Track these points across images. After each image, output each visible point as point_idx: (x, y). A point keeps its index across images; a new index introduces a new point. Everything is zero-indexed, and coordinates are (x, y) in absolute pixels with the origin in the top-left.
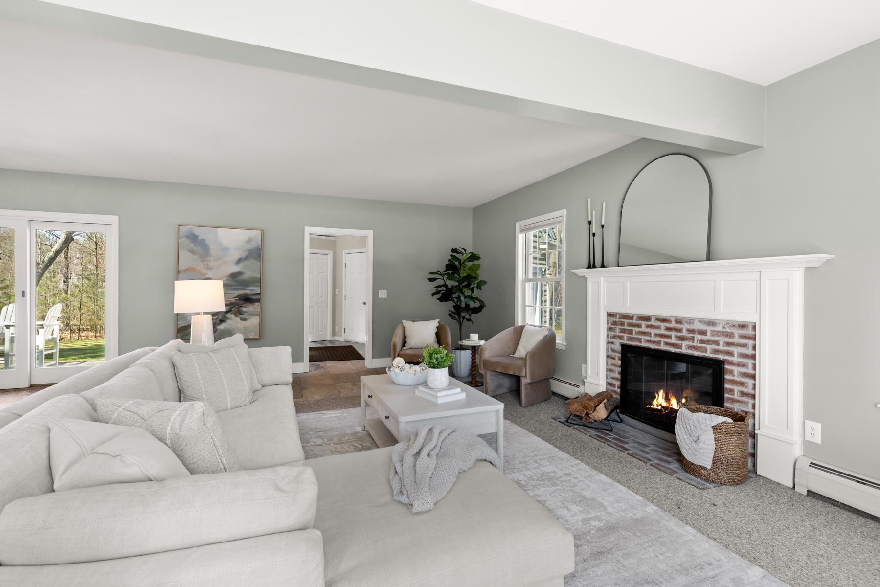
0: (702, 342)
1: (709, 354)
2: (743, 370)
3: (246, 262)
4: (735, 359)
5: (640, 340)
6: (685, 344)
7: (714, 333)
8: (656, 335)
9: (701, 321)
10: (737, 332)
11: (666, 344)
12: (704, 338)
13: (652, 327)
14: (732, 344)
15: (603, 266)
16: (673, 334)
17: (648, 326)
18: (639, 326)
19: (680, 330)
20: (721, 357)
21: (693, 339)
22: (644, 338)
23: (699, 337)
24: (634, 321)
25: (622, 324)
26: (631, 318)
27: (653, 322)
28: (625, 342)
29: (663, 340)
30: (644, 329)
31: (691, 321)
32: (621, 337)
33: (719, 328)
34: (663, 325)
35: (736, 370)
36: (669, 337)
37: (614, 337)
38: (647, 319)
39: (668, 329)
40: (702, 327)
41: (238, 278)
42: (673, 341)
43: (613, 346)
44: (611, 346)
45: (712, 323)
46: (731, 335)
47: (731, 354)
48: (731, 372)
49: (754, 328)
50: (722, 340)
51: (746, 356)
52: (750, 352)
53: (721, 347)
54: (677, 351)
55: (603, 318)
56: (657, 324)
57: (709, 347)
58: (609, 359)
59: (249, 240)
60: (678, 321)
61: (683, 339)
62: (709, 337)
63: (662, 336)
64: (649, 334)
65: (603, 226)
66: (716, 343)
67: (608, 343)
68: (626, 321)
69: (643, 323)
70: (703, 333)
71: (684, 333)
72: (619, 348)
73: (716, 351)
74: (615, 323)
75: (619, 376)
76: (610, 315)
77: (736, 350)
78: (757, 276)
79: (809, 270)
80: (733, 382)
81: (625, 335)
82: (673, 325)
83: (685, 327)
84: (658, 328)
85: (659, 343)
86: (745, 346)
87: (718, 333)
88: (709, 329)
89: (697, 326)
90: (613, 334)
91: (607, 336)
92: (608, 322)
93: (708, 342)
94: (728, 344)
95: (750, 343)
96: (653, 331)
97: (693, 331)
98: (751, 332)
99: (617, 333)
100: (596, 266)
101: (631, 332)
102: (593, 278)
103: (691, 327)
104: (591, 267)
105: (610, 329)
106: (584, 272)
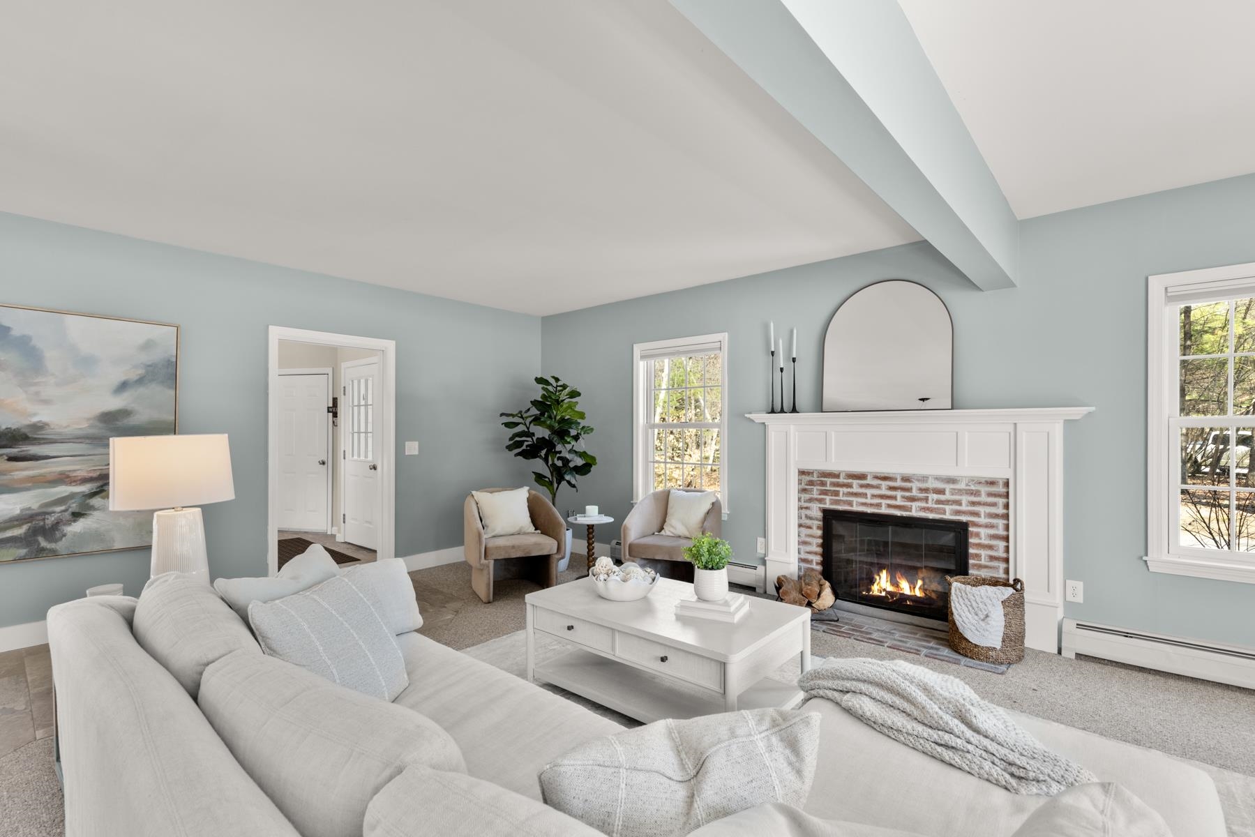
0: (939, 502)
1: (948, 516)
2: (992, 532)
3: (142, 390)
4: (982, 520)
5: (850, 504)
6: (915, 505)
7: (953, 492)
8: (874, 496)
9: (937, 479)
10: (984, 489)
11: (889, 506)
12: (942, 497)
13: (868, 486)
14: (979, 504)
15: (794, 410)
16: (899, 494)
17: (862, 486)
18: (848, 486)
19: (909, 490)
20: (964, 518)
21: (926, 499)
22: (855, 500)
23: (936, 497)
24: (841, 480)
25: (823, 484)
26: (837, 476)
27: (869, 481)
28: (828, 506)
29: (884, 502)
30: (856, 489)
31: (924, 479)
32: (820, 501)
33: (962, 486)
34: (884, 484)
35: (983, 531)
36: (894, 498)
37: (810, 500)
38: (862, 476)
39: (891, 488)
40: (940, 485)
41: (119, 424)
42: (899, 502)
43: (808, 512)
44: (804, 512)
45: (952, 480)
46: (977, 493)
47: (977, 514)
48: (978, 535)
49: (1007, 484)
50: (965, 499)
51: (996, 516)
52: (1001, 511)
53: (964, 508)
54: (905, 514)
55: (794, 477)
56: (876, 482)
57: (948, 508)
58: (802, 529)
59: (148, 345)
60: (906, 479)
61: (913, 499)
62: (948, 496)
63: (882, 497)
64: (865, 495)
65: (794, 360)
66: (959, 503)
67: (801, 508)
68: (829, 480)
69: (855, 483)
70: (942, 492)
71: (915, 493)
72: (820, 515)
73: (958, 512)
74: (811, 483)
75: (820, 550)
76: (802, 473)
77: (981, 509)
78: (1010, 428)
79: (1068, 423)
80: (979, 546)
81: (828, 498)
82: (899, 483)
83: (915, 485)
84: (878, 487)
85: (879, 505)
86: (994, 505)
87: (960, 492)
88: (948, 487)
89: (932, 484)
90: (807, 496)
91: (799, 500)
92: (800, 482)
93: (947, 502)
94: (973, 504)
95: (1001, 501)
96: (869, 492)
97: (926, 490)
98: (1002, 490)
99: (815, 495)
100: (782, 411)
101: (836, 493)
102: (778, 425)
103: (924, 486)
104: (773, 411)
105: (804, 491)
106: (764, 417)
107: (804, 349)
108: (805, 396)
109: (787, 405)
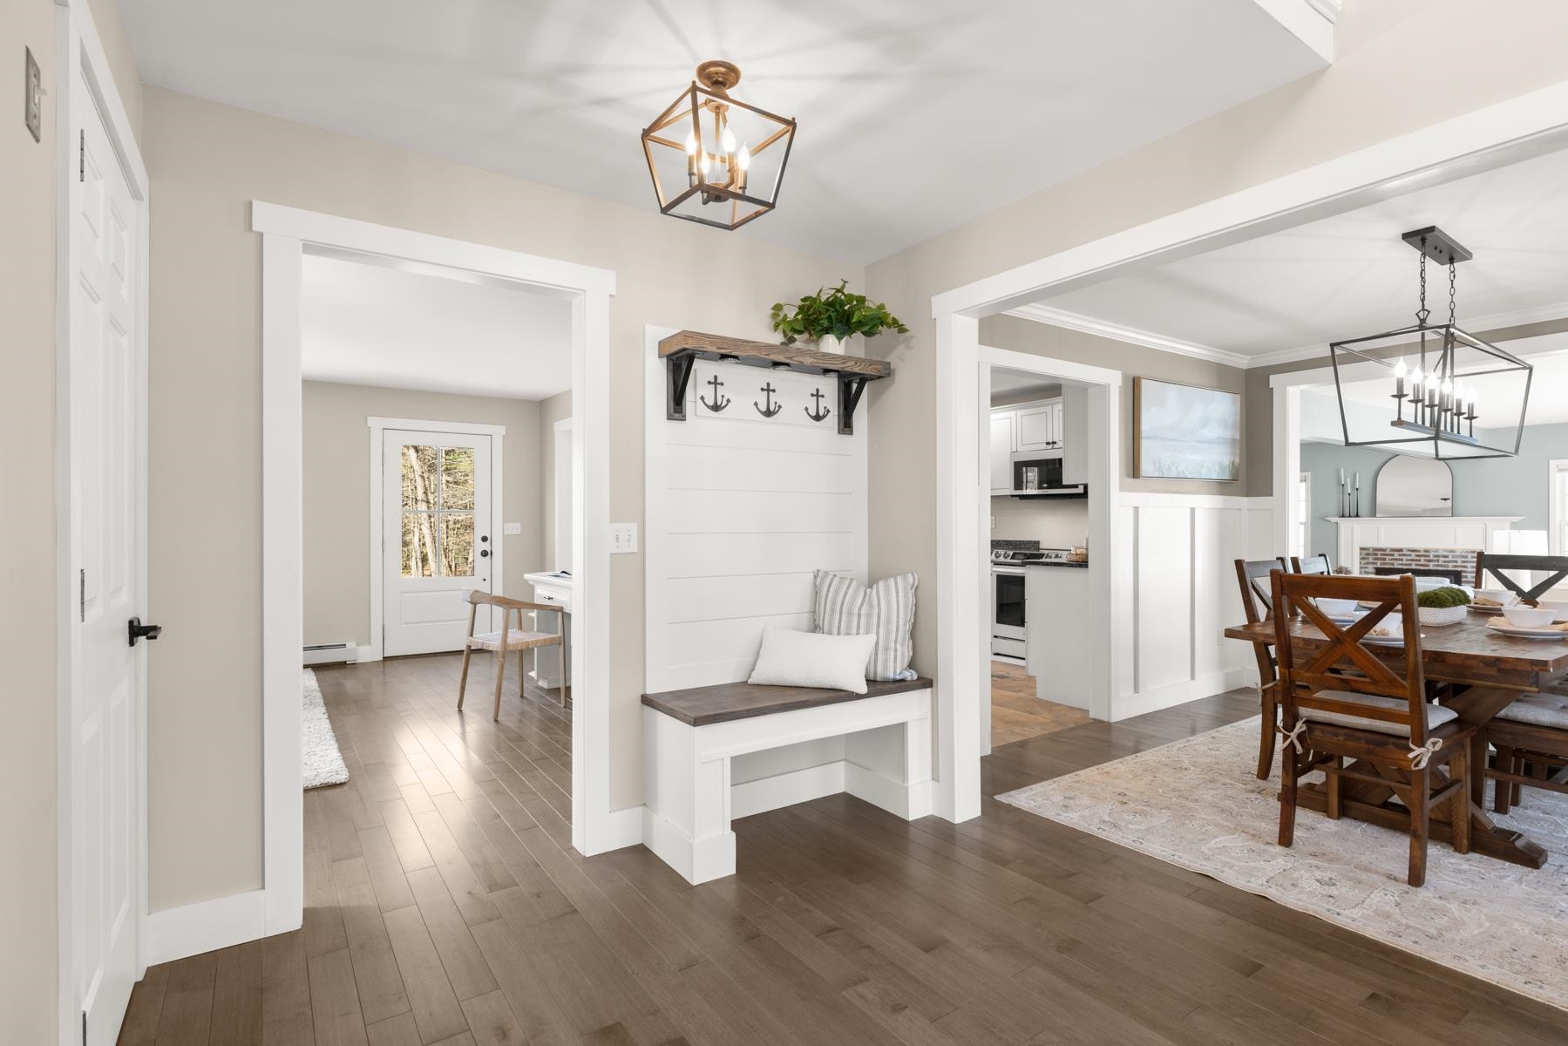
0: (1445, 562)
1: (1450, 568)
4: (1469, 569)
5: (1393, 564)
6: (1431, 564)
7: (1453, 557)
8: (1407, 560)
9: (1444, 550)
10: (1470, 555)
11: (1416, 565)
12: (1447, 559)
13: (1404, 555)
14: (1467, 562)
15: (1357, 516)
16: (1422, 558)
17: (1400, 555)
18: (1392, 555)
19: (1428, 556)
20: (1459, 569)
21: (1438, 561)
22: (1396, 562)
23: (1443, 559)
24: (1387, 552)
25: (1377, 555)
26: (1385, 550)
27: (1405, 552)
28: (1379, 566)
29: (1414, 563)
30: (1396, 556)
31: (1437, 551)
32: (1374, 563)
33: (1458, 554)
34: (1414, 554)
36: (1420, 560)
37: (1368, 563)
38: (1401, 550)
39: (1418, 556)
40: (1446, 554)
42: (1422, 563)
44: (1363, 570)
45: (1452, 551)
46: (1466, 557)
47: (1466, 567)
48: (1466, 577)
50: (1459, 560)
53: (1459, 564)
54: (1426, 568)
55: (1358, 550)
56: (1408, 553)
57: (1450, 564)
60: (1428, 551)
61: (1430, 561)
62: (1450, 559)
63: (1412, 560)
64: (1402, 560)
65: (1357, 489)
66: (1456, 562)
67: (1361, 568)
68: (1379, 553)
69: (1396, 553)
70: (1447, 557)
71: (1431, 557)
72: (1373, 571)
73: (1456, 566)
74: (1368, 554)
76: (1362, 549)
77: (1468, 565)
78: (1483, 526)
79: (1513, 524)
81: (1379, 561)
82: (1422, 553)
83: (1431, 554)
84: (1410, 555)
85: (1410, 565)
87: (1457, 556)
88: (1450, 554)
89: (1441, 553)
90: (1366, 561)
91: (1360, 563)
92: (1361, 554)
93: (1449, 562)
94: (1464, 562)
96: (1404, 558)
97: (1438, 556)
99: (1371, 560)
100: (1350, 516)
101: (1385, 559)
102: (1345, 524)
103: (1436, 554)
104: (1343, 516)
105: (1363, 558)
106: (1337, 519)
107: (1363, 483)
108: (1364, 506)
109: (1353, 512)
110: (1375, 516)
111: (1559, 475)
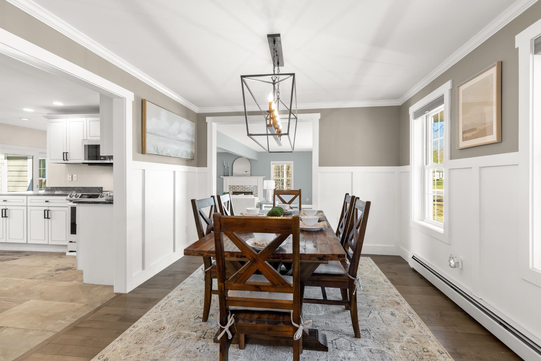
1: (250, 191)
4: (254, 191)
5: (237, 190)
10: (254, 187)
15: (228, 176)
16: (244, 188)
18: (237, 188)
20: (252, 191)
22: (238, 190)
24: (235, 187)
25: (233, 188)
27: (240, 187)
28: (234, 191)
30: (238, 188)
31: (247, 186)
32: (232, 190)
33: (252, 187)
34: (242, 187)
35: (254, 193)
36: (243, 189)
38: (239, 186)
39: (243, 188)
40: (249, 187)
42: (244, 190)
45: (251, 186)
46: (254, 188)
47: (253, 190)
50: (252, 188)
51: (256, 191)
52: (256, 190)
55: (228, 187)
57: (250, 190)
60: (245, 186)
61: (246, 189)
62: (250, 188)
63: (241, 189)
65: (228, 168)
66: (251, 189)
68: (234, 187)
69: (238, 187)
70: (249, 188)
72: (232, 193)
73: (251, 190)
74: (231, 188)
78: (257, 179)
79: (263, 178)
81: (233, 190)
82: (244, 187)
83: (246, 187)
84: (241, 188)
87: (251, 188)
89: (248, 187)
92: (229, 187)
95: (256, 189)
96: (240, 188)
98: (256, 187)
99: (231, 189)
100: (226, 176)
101: (235, 189)
102: (225, 178)
104: (225, 176)
105: (230, 189)
106: (222, 177)
107: (229, 166)
108: (230, 174)
109: (227, 174)
110: (233, 176)
111: (272, 165)
